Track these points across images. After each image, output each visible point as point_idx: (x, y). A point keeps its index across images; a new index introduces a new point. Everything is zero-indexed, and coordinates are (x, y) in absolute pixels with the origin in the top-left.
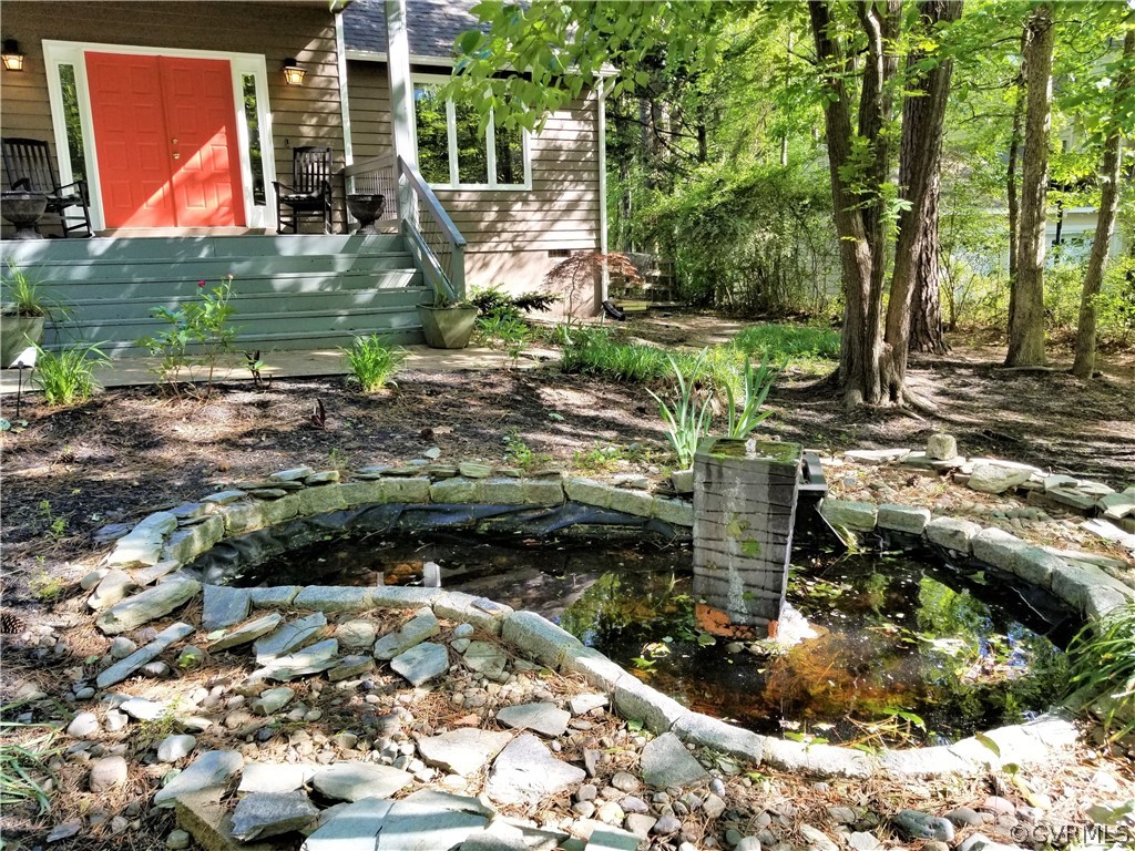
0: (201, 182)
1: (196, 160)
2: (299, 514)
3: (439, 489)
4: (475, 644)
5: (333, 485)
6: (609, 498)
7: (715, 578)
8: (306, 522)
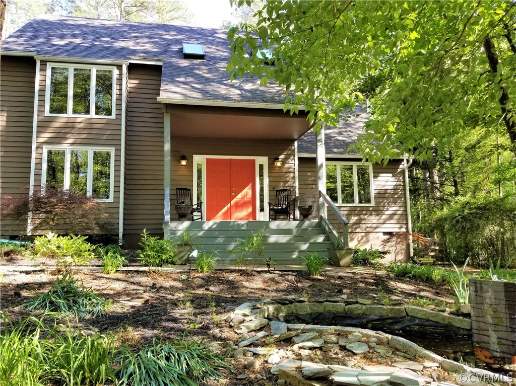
0: (240, 206)
1: (240, 196)
2: (293, 313)
3: (349, 308)
4: (378, 346)
5: (306, 303)
6: (428, 315)
7: (483, 335)
8: (295, 316)
